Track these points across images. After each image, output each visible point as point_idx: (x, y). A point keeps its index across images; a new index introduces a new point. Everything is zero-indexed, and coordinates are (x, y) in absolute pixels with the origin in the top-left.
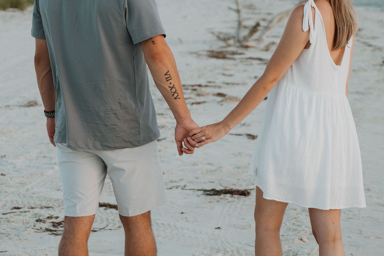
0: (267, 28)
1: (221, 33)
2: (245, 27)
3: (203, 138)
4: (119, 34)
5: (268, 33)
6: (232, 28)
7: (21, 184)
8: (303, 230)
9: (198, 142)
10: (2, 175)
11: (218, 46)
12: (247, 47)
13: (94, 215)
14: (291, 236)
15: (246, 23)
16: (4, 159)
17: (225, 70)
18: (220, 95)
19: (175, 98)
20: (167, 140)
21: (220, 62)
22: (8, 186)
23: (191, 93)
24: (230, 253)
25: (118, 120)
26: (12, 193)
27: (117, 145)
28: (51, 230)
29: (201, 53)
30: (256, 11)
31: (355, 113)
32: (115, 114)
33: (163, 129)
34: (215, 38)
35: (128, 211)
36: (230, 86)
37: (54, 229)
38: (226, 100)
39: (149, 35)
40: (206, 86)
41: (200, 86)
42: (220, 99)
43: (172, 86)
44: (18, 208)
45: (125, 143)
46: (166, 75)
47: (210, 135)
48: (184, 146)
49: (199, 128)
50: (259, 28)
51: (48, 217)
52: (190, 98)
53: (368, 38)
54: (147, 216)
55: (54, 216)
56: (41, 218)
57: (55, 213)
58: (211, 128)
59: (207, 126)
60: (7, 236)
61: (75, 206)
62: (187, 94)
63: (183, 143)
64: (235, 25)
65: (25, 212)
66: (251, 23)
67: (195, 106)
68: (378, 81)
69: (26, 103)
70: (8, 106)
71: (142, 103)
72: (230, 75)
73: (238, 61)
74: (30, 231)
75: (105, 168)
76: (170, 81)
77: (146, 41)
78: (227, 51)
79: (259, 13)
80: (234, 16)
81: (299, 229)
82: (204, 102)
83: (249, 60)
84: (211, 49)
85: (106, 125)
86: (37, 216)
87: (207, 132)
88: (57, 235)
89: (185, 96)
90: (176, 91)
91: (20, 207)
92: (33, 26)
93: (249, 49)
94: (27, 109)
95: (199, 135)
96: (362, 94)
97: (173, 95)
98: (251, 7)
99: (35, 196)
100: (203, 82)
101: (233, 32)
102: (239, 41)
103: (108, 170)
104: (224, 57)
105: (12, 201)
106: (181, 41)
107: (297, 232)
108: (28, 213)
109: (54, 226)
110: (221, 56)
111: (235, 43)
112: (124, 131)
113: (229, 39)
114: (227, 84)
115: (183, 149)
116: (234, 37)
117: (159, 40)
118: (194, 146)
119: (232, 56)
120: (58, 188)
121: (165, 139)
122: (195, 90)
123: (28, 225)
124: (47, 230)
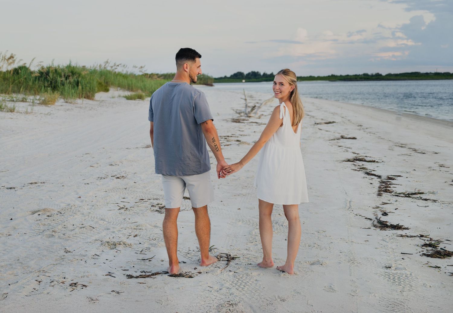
0: (259, 107)
1: (237, 110)
2: (249, 107)
3: (230, 171)
4: (190, 120)
5: (260, 110)
6: (243, 107)
7: (144, 187)
8: (280, 210)
9: (228, 173)
10: (135, 182)
11: (236, 116)
12: (250, 117)
13: (180, 207)
14: (274, 212)
15: (249, 105)
16: (135, 175)
17: (240, 128)
18: (238, 141)
19: (217, 151)
20: (213, 164)
21: (238, 124)
22: (137, 188)
23: (224, 140)
24: (245, 222)
25: (190, 161)
26: (140, 192)
27: (190, 173)
28: (158, 211)
29: (228, 120)
30: (254, 99)
31: (302, 150)
32: (189, 158)
33: (211, 159)
34: (235, 112)
35: (196, 205)
36: (243, 136)
37: (160, 210)
38: (241, 143)
39: (205, 119)
40: (231, 136)
41: (228, 136)
42: (238, 143)
43: (215, 145)
44: (143, 200)
45: (194, 172)
46: (212, 139)
47: (234, 169)
48: (221, 174)
49: (228, 166)
50: (256, 107)
51: (157, 204)
52: (224, 143)
53: (307, 112)
54: (205, 208)
55: (160, 204)
56: (154, 205)
57: (161, 202)
58: (234, 166)
59: (232, 165)
60: (137, 214)
61: (170, 203)
62: (222, 141)
63: (220, 172)
64: (244, 105)
65: (146, 201)
66: (252, 105)
67: (226, 147)
68: (313, 133)
69: (146, 146)
70: (137, 148)
71: (202, 153)
72: (243, 131)
73: (246, 123)
74: (148, 211)
75: (185, 184)
76: (215, 142)
77: (203, 123)
78: (240, 119)
79: (255, 100)
80: (244, 101)
81: (278, 209)
82: (231, 145)
83: (251, 123)
84: (233, 118)
85: (185, 164)
86: (152, 203)
87: (232, 168)
88: (161, 213)
89: (220, 142)
90: (217, 147)
91: (143, 199)
92: (149, 116)
93: (251, 118)
94: (146, 149)
95: (228, 169)
96: (306, 139)
97: (216, 149)
98: (251, 97)
99: (150, 193)
100: (230, 134)
101: (243, 109)
102: (246, 114)
103: (186, 185)
104: (239, 122)
105: (140, 196)
106: (218, 114)
107: (277, 210)
108: (147, 202)
109: (160, 209)
110: (238, 121)
111: (244, 115)
112: (193, 167)
113: (241, 113)
114: (241, 135)
115: (220, 176)
116: (244, 112)
117: (209, 122)
118: (226, 175)
119: (243, 121)
120: (161, 189)
121: (212, 163)
122: (226, 138)
123: (148, 208)
124: (157, 211)
